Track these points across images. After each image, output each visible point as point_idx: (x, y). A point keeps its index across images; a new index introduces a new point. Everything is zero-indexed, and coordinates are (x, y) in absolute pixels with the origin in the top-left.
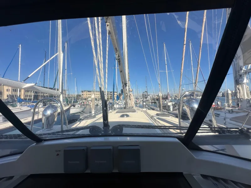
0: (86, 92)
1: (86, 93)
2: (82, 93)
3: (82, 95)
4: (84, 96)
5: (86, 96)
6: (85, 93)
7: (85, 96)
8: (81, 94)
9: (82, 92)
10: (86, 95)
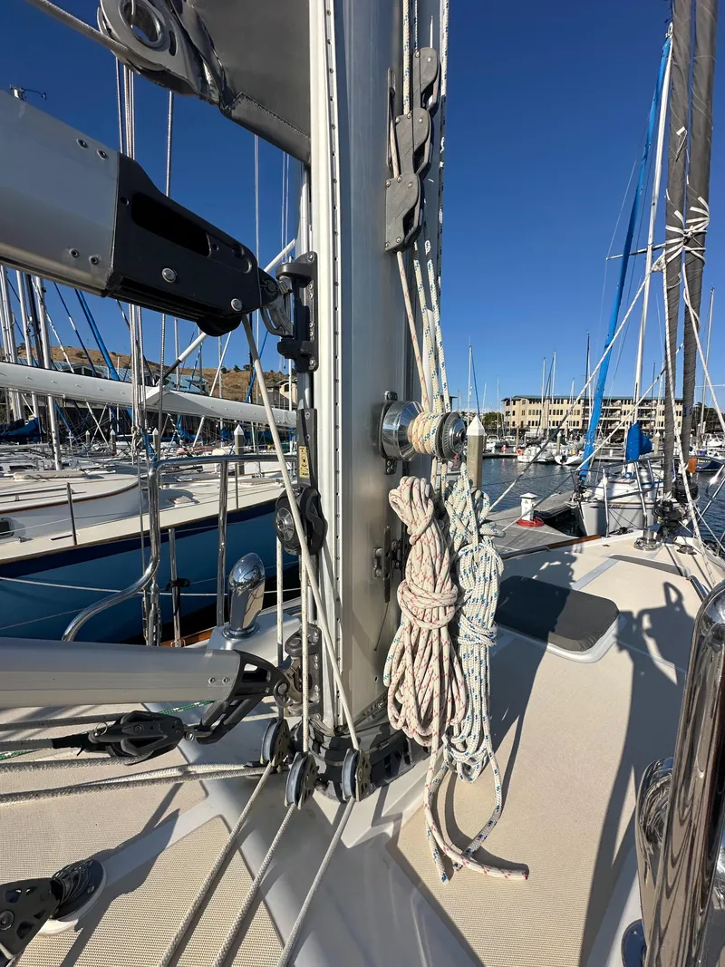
0: (524, 403)
1: (523, 407)
2: (507, 408)
3: (508, 413)
4: (512, 419)
5: (522, 418)
6: (517, 407)
7: (516, 420)
8: (502, 410)
9: (507, 401)
10: (523, 413)
